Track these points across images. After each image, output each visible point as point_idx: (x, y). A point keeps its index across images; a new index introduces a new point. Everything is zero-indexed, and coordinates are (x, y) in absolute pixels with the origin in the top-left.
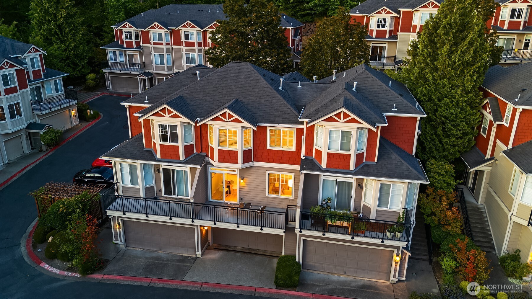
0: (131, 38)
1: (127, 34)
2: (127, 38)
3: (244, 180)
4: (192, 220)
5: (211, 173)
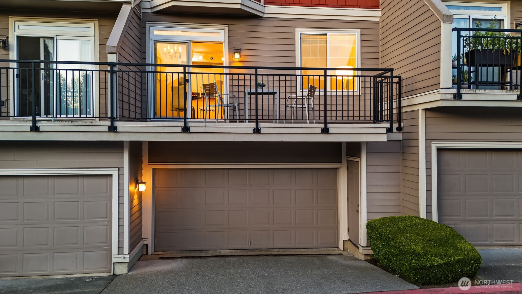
3: (241, 57)
4: (112, 124)
5: (156, 42)
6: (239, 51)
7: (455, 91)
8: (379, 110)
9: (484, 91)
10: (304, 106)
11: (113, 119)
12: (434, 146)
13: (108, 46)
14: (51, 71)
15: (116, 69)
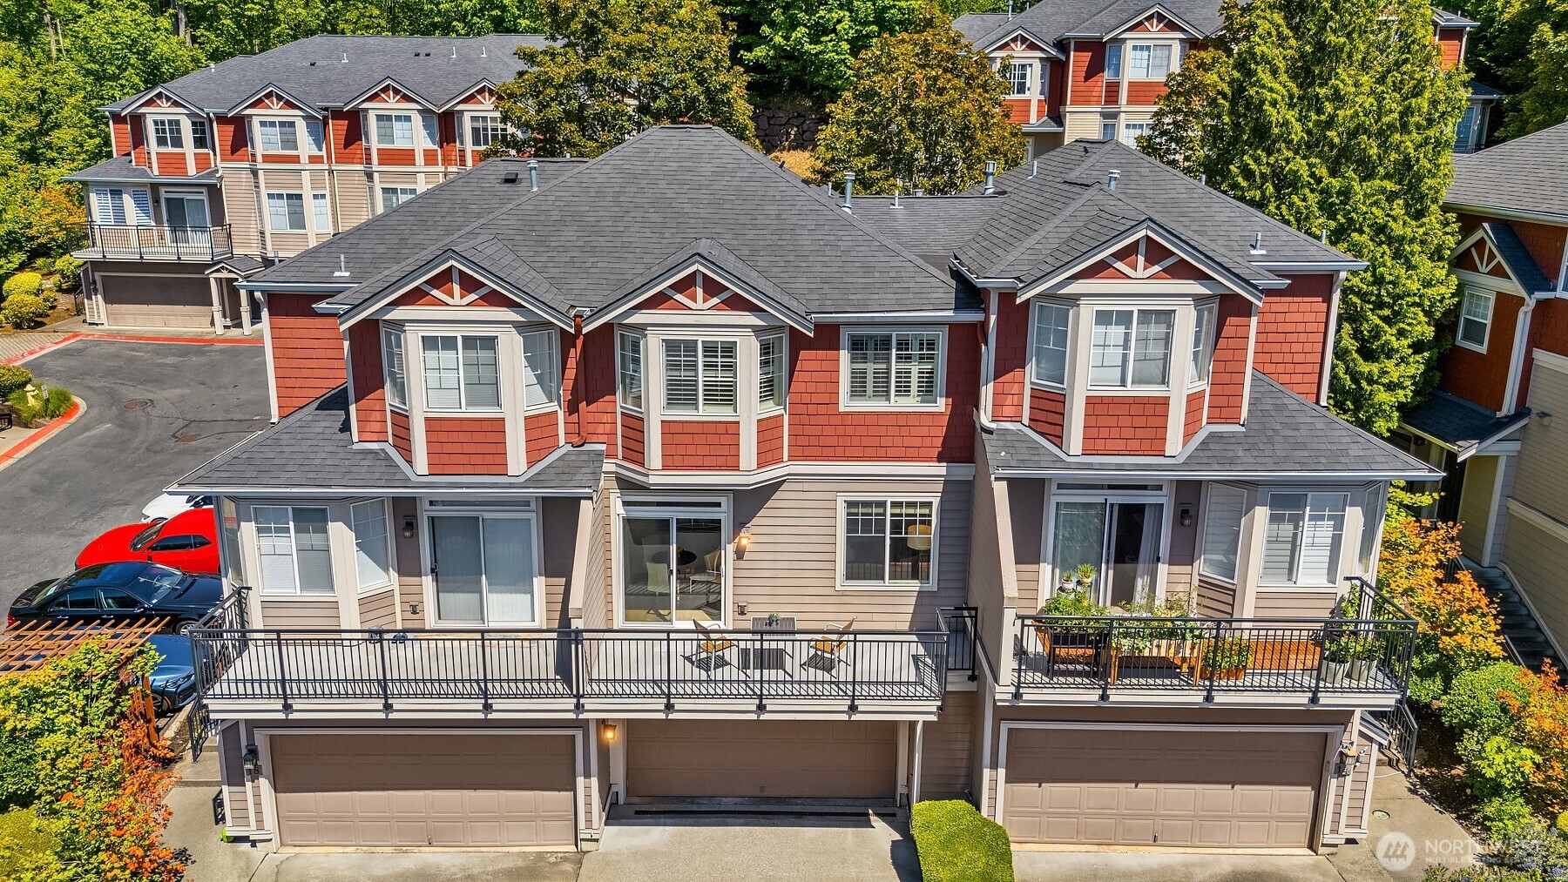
0: (177, 142)
1: (164, 131)
2: (161, 141)
4: (578, 701)
9: (1054, 689)
11: (579, 697)
12: (1005, 726)
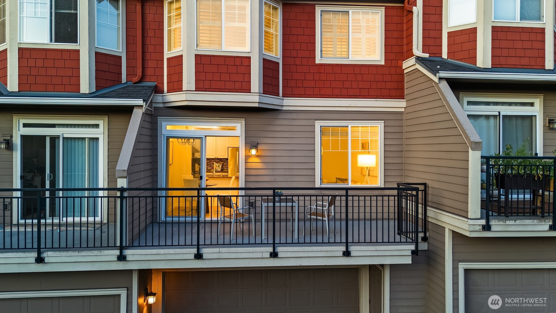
3: (258, 151)
4: (121, 252)
5: (168, 138)
6: (255, 146)
7: (483, 222)
8: (404, 231)
9: (515, 221)
10: (324, 219)
11: (122, 248)
12: (462, 266)
13: (118, 170)
14: (57, 200)
15: (126, 194)
